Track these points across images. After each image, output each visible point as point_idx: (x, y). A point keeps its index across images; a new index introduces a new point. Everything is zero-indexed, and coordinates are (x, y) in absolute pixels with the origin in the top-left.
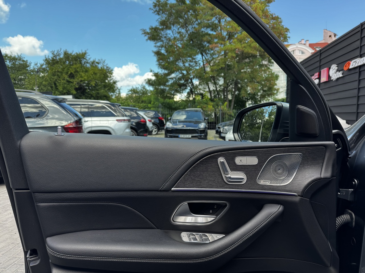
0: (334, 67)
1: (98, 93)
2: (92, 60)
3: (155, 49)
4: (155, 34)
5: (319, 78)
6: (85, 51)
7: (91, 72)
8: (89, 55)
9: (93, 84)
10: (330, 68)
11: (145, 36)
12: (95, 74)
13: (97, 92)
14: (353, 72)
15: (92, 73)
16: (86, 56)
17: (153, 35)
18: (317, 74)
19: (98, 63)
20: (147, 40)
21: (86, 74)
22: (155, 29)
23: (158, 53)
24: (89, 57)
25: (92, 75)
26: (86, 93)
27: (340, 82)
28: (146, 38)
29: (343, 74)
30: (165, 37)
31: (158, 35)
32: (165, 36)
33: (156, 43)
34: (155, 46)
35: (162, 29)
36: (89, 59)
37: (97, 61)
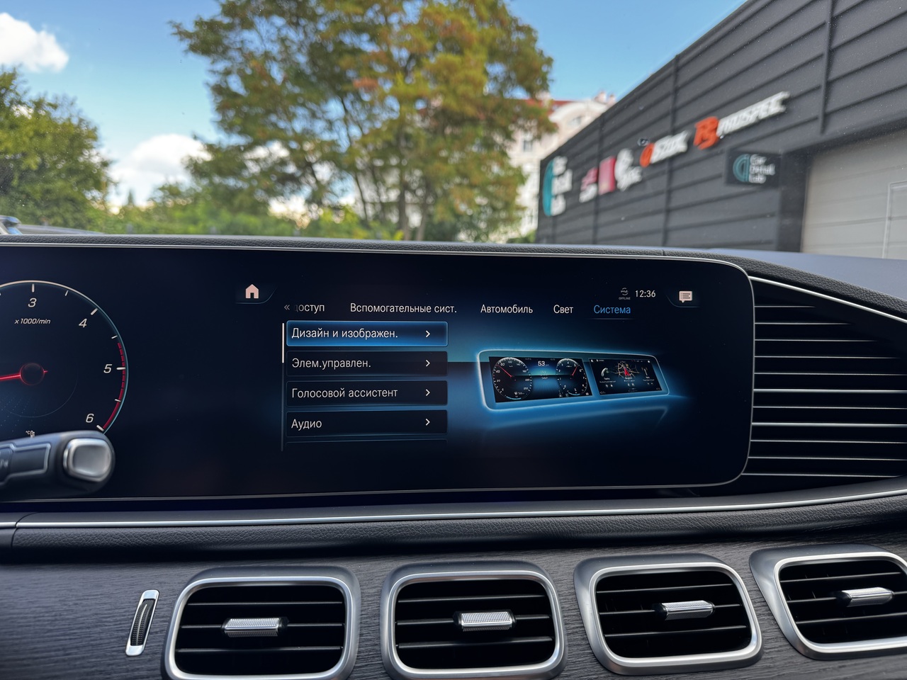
0: (625, 158)
1: (48, 191)
2: (33, 95)
3: (213, 80)
4: (211, 37)
5: (597, 182)
6: (14, 69)
7: (29, 130)
8: (25, 82)
9: (33, 162)
10: (615, 160)
11: (181, 40)
12: (40, 135)
13: (47, 186)
14: (658, 170)
15: (31, 133)
16: (15, 82)
17: (204, 42)
18: (592, 173)
19: (55, 107)
20: (186, 52)
21: (12, 133)
22: (212, 26)
23: (219, 90)
24: (25, 86)
25: (31, 139)
26: (13, 187)
27: (636, 193)
28: (185, 44)
29: (642, 174)
30: (240, 49)
31: (218, 42)
32: (238, 45)
33: (213, 63)
34: (213, 72)
35: (230, 27)
36: (25, 92)
37: (50, 99)
